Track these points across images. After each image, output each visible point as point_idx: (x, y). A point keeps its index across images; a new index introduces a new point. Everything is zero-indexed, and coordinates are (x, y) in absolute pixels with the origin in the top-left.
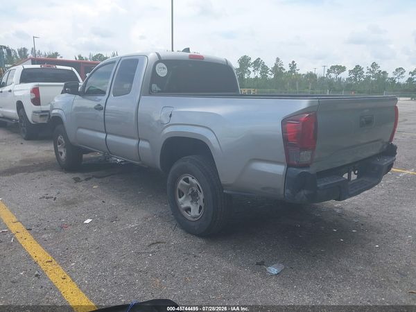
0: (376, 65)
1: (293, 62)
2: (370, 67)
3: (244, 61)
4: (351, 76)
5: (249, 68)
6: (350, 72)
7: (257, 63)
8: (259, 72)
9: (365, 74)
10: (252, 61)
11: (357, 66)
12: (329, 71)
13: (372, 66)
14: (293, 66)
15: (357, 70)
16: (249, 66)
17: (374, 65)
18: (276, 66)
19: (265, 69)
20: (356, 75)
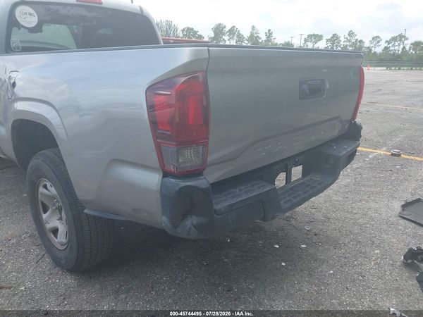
0: (353, 33)
1: (269, 30)
2: (347, 36)
3: (219, 30)
4: (329, 45)
5: (224, 37)
6: (327, 40)
7: (232, 31)
8: (235, 41)
9: (342, 43)
10: (227, 29)
11: (334, 35)
12: (306, 41)
13: (349, 35)
14: (269, 34)
15: (335, 38)
16: (224, 34)
17: (351, 34)
18: (252, 35)
19: (240, 37)
20: (333, 44)
